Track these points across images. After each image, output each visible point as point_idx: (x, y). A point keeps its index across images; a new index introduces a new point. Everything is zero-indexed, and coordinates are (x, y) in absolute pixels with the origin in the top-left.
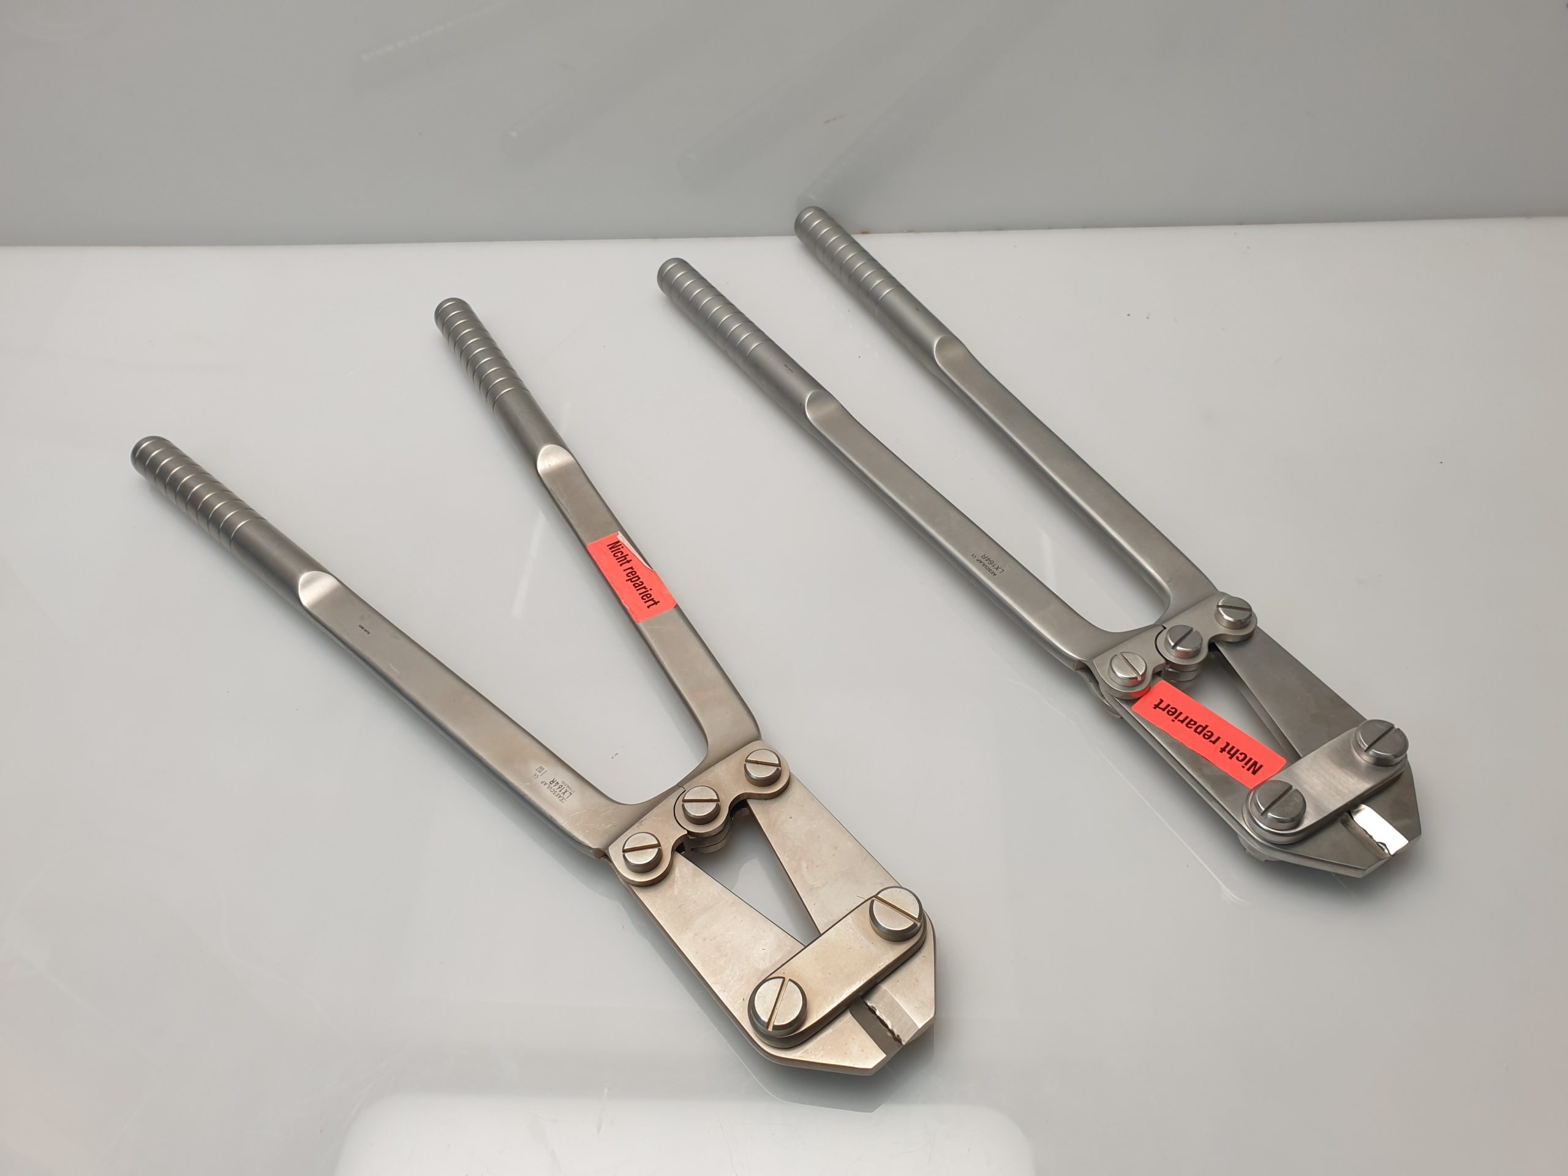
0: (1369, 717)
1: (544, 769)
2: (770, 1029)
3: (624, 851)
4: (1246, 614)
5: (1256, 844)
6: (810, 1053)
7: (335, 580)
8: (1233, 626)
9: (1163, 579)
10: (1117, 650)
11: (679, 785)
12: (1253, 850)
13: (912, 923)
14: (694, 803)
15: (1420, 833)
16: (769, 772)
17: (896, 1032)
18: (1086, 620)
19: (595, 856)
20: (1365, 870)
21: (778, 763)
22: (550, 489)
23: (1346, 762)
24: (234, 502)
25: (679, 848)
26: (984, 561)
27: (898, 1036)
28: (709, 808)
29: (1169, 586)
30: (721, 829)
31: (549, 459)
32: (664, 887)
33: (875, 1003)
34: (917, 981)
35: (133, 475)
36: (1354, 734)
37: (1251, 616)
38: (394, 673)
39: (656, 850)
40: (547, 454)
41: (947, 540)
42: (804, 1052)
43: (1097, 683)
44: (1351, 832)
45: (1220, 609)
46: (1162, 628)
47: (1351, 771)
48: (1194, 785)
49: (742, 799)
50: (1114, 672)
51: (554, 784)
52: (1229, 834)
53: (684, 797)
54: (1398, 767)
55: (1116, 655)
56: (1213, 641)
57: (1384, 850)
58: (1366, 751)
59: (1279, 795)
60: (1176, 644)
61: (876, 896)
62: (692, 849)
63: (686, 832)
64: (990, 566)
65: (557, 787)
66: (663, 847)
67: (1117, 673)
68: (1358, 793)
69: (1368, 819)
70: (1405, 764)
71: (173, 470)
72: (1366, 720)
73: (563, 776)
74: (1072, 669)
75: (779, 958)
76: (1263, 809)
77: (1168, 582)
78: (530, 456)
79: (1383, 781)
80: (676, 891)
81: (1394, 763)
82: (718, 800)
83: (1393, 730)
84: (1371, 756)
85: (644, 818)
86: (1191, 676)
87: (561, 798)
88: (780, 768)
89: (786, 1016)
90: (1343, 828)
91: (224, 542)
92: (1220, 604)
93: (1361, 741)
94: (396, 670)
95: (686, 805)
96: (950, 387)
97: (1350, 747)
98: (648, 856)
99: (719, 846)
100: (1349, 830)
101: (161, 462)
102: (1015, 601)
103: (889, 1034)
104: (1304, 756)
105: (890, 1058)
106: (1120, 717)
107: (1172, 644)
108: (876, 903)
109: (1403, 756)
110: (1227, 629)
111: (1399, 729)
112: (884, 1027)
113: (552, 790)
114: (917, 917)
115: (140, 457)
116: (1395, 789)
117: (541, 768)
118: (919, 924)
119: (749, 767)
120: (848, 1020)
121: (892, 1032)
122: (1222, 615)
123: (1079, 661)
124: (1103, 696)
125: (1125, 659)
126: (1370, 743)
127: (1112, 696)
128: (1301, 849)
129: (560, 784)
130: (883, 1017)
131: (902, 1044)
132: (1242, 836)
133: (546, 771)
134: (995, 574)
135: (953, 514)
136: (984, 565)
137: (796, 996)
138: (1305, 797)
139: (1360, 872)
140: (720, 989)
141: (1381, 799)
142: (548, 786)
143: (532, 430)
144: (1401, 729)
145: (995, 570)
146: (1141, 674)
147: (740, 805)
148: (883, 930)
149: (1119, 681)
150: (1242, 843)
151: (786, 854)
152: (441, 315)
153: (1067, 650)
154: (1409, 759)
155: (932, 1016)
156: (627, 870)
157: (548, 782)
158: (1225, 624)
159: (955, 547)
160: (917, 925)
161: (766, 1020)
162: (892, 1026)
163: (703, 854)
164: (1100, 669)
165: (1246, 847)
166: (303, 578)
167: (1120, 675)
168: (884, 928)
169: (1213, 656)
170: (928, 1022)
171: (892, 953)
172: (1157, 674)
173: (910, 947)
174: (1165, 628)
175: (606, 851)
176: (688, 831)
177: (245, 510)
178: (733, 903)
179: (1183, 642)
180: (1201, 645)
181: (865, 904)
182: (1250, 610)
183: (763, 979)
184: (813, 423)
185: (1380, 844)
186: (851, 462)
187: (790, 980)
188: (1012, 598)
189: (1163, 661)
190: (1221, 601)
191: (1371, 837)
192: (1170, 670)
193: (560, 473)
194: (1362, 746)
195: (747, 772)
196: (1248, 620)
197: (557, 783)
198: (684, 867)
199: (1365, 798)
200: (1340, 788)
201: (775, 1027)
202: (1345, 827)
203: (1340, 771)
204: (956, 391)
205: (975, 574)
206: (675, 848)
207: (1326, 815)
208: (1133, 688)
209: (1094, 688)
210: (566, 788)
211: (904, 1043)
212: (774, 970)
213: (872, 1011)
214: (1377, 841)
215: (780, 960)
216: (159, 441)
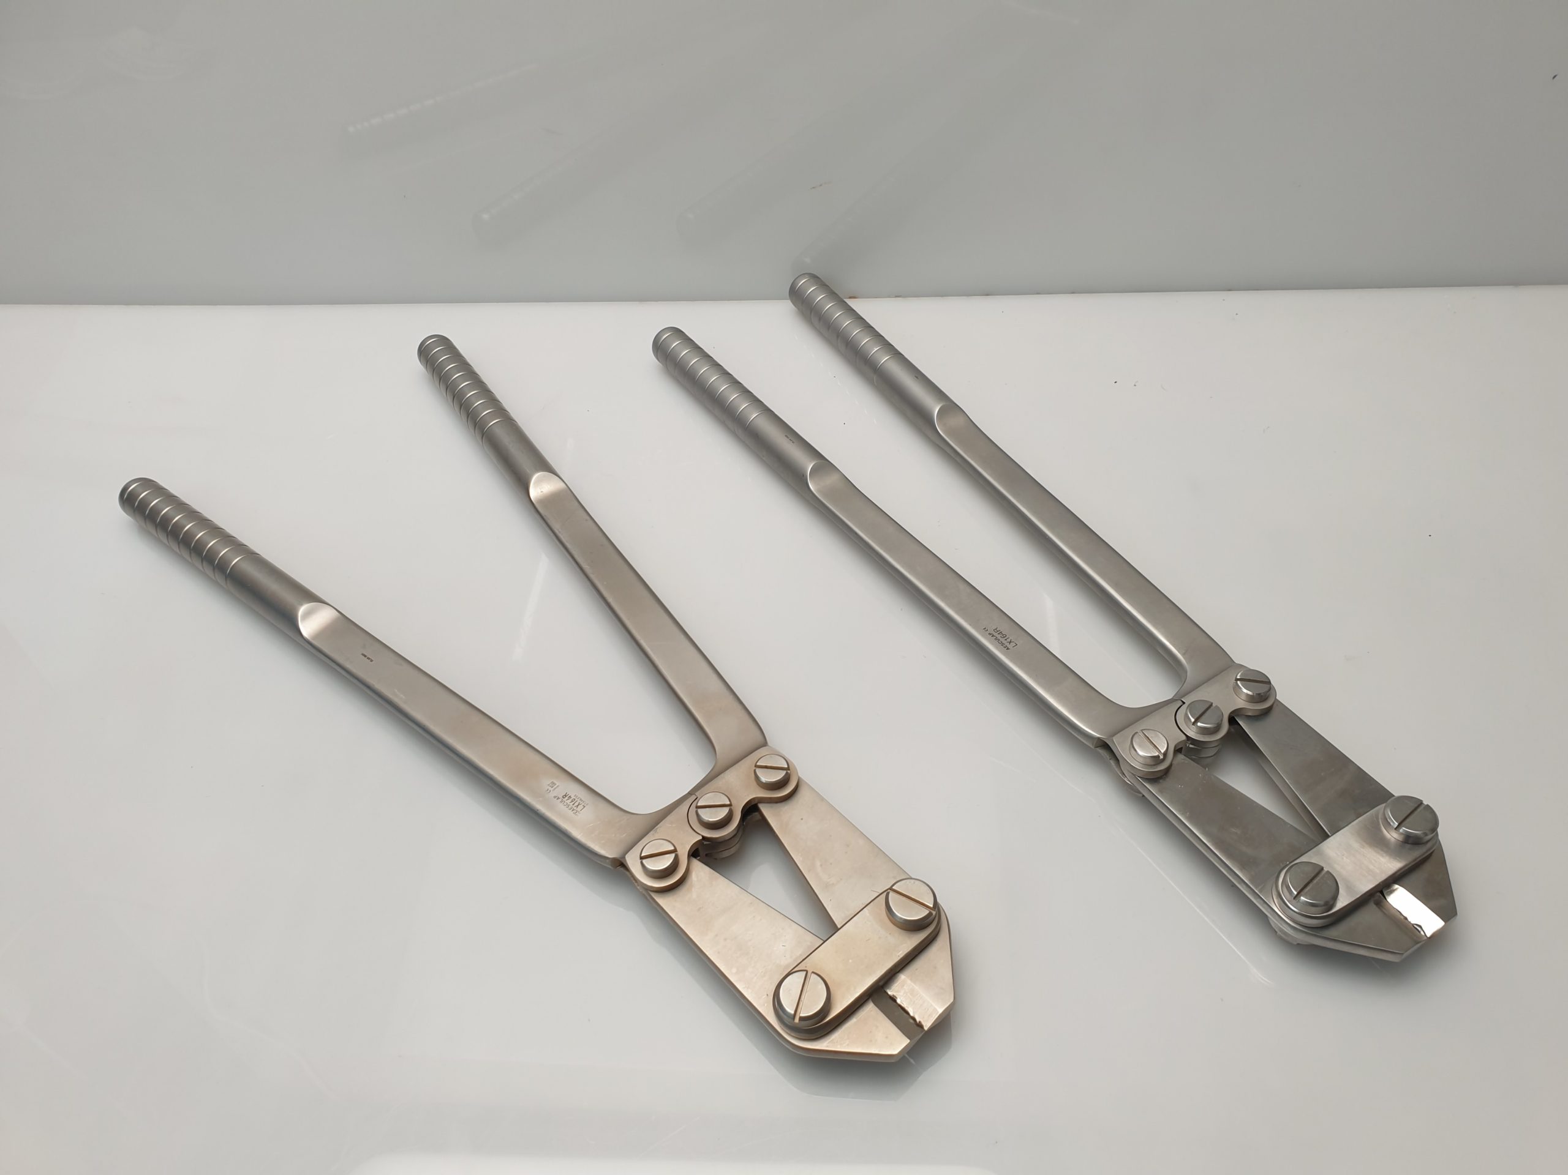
0: (1397, 793)
1: (555, 784)
2: (797, 1020)
3: (642, 858)
4: (1265, 688)
5: (1289, 929)
6: (837, 1042)
7: (335, 611)
8: (1252, 699)
9: (1179, 652)
10: (1138, 727)
11: (690, 793)
12: (1285, 933)
13: (928, 912)
14: (707, 809)
15: (1456, 914)
16: (778, 776)
17: (918, 1020)
18: (1103, 696)
19: (612, 866)
20: (1403, 954)
21: (786, 766)
22: (543, 515)
23: (1376, 840)
24: (228, 539)
25: (695, 853)
26: (995, 634)
27: (920, 1022)
28: (722, 813)
29: (1184, 658)
30: (735, 833)
31: (540, 487)
32: (682, 891)
33: (896, 992)
34: (935, 968)
35: (121, 517)
36: (1382, 810)
37: (1270, 690)
38: (399, 699)
39: (673, 856)
40: (539, 481)
41: (957, 612)
42: (830, 1042)
43: (1117, 760)
44: (1385, 914)
45: (1239, 682)
46: (1181, 703)
47: (1382, 850)
48: (1222, 867)
49: (753, 803)
50: (1135, 750)
51: (567, 798)
52: (1261, 918)
53: (698, 802)
54: (1429, 845)
55: (1137, 733)
56: (1233, 715)
57: (1419, 932)
58: (1396, 829)
59: (1310, 878)
60: (1197, 721)
61: (891, 888)
62: (706, 855)
63: (701, 838)
64: (1003, 640)
65: (570, 800)
66: (679, 852)
67: (1137, 750)
68: (1390, 873)
69: (1402, 900)
70: (1436, 842)
71: (163, 511)
72: (1394, 796)
73: (574, 790)
74: (1091, 746)
75: (800, 953)
76: (1295, 893)
77: (1183, 655)
78: (522, 484)
79: (1415, 860)
80: (694, 895)
81: (1425, 841)
82: (730, 805)
83: (1422, 807)
84: (1402, 834)
85: (659, 825)
86: (1211, 752)
87: (575, 811)
88: (789, 771)
89: (810, 1008)
90: (1377, 909)
91: (221, 580)
92: (1238, 677)
93: (1390, 818)
94: (402, 696)
95: (700, 811)
96: (952, 455)
97: (1379, 824)
98: (665, 862)
99: (733, 850)
100: (1382, 911)
101: (150, 504)
102: (1030, 676)
103: (911, 1021)
104: (1332, 835)
105: (913, 1044)
106: (1141, 795)
107: (1193, 720)
108: (892, 895)
109: (1434, 834)
110: (1247, 703)
111: (1428, 805)
112: (905, 1014)
113: (565, 804)
114: (932, 906)
115: (128, 499)
116: (1427, 867)
117: (553, 783)
118: (934, 913)
119: (759, 772)
120: (870, 1009)
121: (914, 1019)
122: (1240, 688)
123: (1099, 738)
124: (1124, 774)
125: (1146, 736)
126: (1400, 821)
127: (1134, 775)
128: (1333, 932)
129: (573, 797)
130: (904, 1005)
131: (924, 1030)
132: (1273, 919)
133: (558, 786)
134: (1008, 649)
135: (962, 586)
136: (996, 639)
137: (820, 987)
138: (1337, 878)
139: (1398, 956)
140: (744, 986)
141: (1414, 877)
142: (560, 800)
143: (522, 460)
144: (1430, 805)
145: (1008, 644)
146: (1163, 751)
147: (751, 809)
148: (901, 921)
149: (1141, 760)
150: (1273, 926)
151: (800, 854)
152: (424, 352)
153: (1087, 727)
154: (1440, 837)
155: (952, 1000)
156: (645, 877)
157: (561, 797)
158: (1243, 697)
159: (966, 621)
160: (932, 914)
161: (792, 1012)
162: (914, 1012)
163: (716, 859)
164: (1120, 745)
165: (1277, 930)
166: (302, 610)
167: (1141, 753)
168: (901, 918)
169: (1233, 730)
170: (947, 1007)
171: (909, 942)
172: (1178, 750)
173: (926, 935)
174: (1184, 703)
175: (623, 860)
176: (703, 837)
177: (239, 547)
178: (751, 903)
179: (1204, 717)
180: (1222, 720)
181: (879, 897)
182: (1269, 683)
183: (786, 973)
184: (815, 492)
185: (1415, 926)
186: (856, 533)
187: (813, 972)
188: (1027, 673)
189: (1184, 738)
190: (1239, 674)
191: (1406, 918)
192: (1191, 746)
193: (552, 500)
194: (1392, 824)
195: (757, 778)
196: (1268, 693)
197: (570, 797)
198: (700, 872)
199: (1397, 878)
200: (1371, 867)
201: (802, 1019)
202: (1379, 908)
203: (1370, 850)
204: (958, 459)
205: (988, 648)
206: (691, 854)
207: (1358, 896)
208: (1155, 767)
209: (1115, 767)
210: (579, 801)
211: (926, 1028)
212: (795, 965)
213: (893, 999)
214: (1412, 922)
215: (801, 955)
216: (146, 483)
